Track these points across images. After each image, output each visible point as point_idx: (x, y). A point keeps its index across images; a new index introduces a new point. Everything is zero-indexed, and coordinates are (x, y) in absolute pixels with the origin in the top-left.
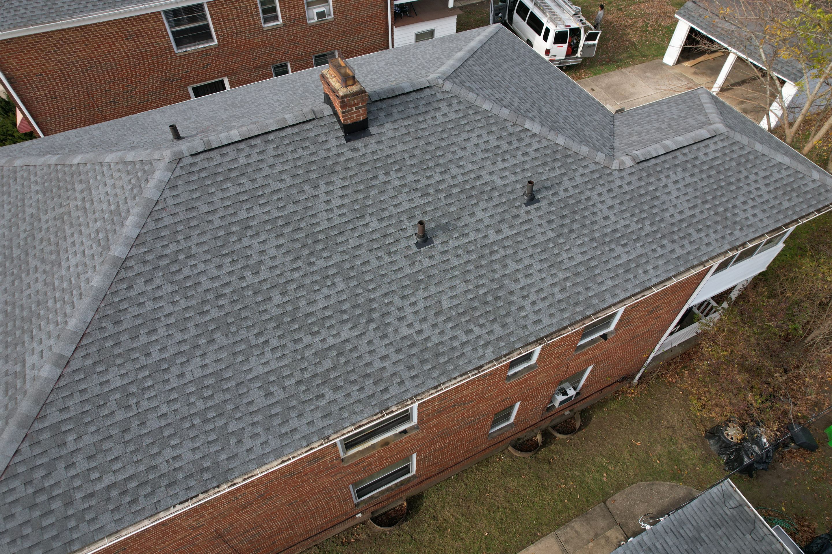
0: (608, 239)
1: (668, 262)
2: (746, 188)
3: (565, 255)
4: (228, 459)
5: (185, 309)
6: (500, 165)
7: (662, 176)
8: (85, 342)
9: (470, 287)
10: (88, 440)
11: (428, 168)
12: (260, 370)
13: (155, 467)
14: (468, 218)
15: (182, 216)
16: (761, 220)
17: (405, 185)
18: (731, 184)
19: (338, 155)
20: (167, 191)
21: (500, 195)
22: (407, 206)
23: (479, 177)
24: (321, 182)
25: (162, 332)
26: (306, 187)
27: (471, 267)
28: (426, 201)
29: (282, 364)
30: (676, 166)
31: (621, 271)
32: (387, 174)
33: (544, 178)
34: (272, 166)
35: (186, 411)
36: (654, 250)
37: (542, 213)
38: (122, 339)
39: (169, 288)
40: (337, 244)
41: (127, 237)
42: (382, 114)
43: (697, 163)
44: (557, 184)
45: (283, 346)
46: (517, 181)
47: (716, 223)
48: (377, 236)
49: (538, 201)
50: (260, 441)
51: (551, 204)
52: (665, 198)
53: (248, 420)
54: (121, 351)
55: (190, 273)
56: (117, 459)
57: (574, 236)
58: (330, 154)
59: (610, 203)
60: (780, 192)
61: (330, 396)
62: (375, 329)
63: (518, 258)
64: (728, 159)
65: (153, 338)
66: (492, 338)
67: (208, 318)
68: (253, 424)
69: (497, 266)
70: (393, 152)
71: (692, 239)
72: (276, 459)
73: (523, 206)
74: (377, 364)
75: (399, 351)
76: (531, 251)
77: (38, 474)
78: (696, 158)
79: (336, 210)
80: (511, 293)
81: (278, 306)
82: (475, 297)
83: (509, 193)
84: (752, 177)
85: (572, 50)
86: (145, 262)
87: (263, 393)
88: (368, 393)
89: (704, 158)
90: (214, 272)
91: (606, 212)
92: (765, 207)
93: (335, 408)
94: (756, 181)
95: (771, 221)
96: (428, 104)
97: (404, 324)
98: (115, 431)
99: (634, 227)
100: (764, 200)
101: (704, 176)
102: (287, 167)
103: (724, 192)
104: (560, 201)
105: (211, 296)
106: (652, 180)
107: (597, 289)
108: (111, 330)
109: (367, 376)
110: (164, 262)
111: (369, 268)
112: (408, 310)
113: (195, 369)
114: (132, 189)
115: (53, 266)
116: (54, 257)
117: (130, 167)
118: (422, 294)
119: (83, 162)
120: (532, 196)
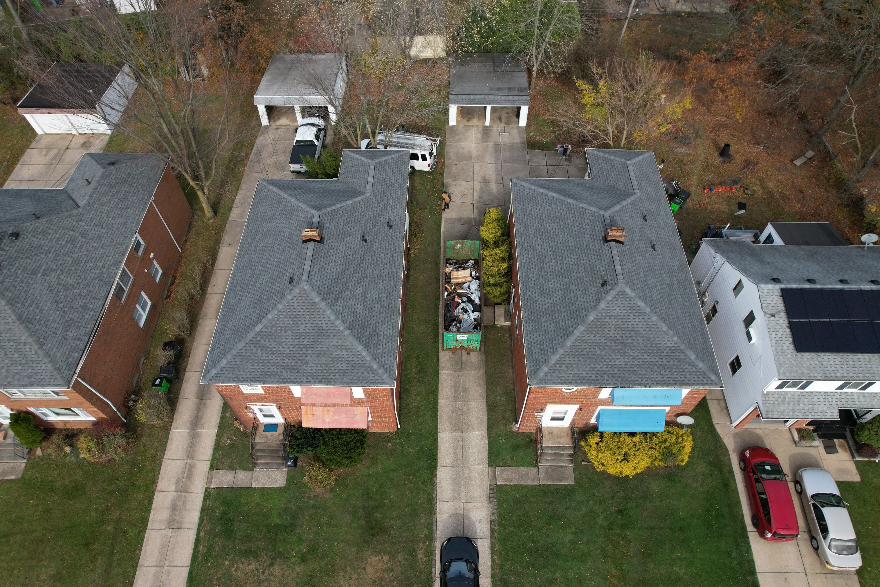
0: (658, 213)
3: (661, 224)
6: (635, 218)
7: (643, 188)
11: (634, 234)
14: (649, 236)
15: (641, 292)
19: (628, 250)
21: (643, 225)
22: (644, 246)
23: (638, 226)
25: (670, 313)
27: (662, 245)
31: (667, 217)
33: (640, 212)
34: (629, 265)
36: (662, 206)
46: (640, 219)
57: (656, 219)
59: (649, 205)
67: (667, 302)
73: (647, 222)
80: (669, 242)
82: (669, 249)
86: (652, 306)
96: (614, 220)
97: (674, 267)
102: (630, 262)
104: (647, 214)
105: (662, 299)
106: (643, 190)
110: (652, 302)
113: (679, 312)
114: (626, 300)
115: (636, 334)
116: (633, 333)
117: (614, 299)
118: (667, 258)
119: (595, 316)
120: (645, 219)
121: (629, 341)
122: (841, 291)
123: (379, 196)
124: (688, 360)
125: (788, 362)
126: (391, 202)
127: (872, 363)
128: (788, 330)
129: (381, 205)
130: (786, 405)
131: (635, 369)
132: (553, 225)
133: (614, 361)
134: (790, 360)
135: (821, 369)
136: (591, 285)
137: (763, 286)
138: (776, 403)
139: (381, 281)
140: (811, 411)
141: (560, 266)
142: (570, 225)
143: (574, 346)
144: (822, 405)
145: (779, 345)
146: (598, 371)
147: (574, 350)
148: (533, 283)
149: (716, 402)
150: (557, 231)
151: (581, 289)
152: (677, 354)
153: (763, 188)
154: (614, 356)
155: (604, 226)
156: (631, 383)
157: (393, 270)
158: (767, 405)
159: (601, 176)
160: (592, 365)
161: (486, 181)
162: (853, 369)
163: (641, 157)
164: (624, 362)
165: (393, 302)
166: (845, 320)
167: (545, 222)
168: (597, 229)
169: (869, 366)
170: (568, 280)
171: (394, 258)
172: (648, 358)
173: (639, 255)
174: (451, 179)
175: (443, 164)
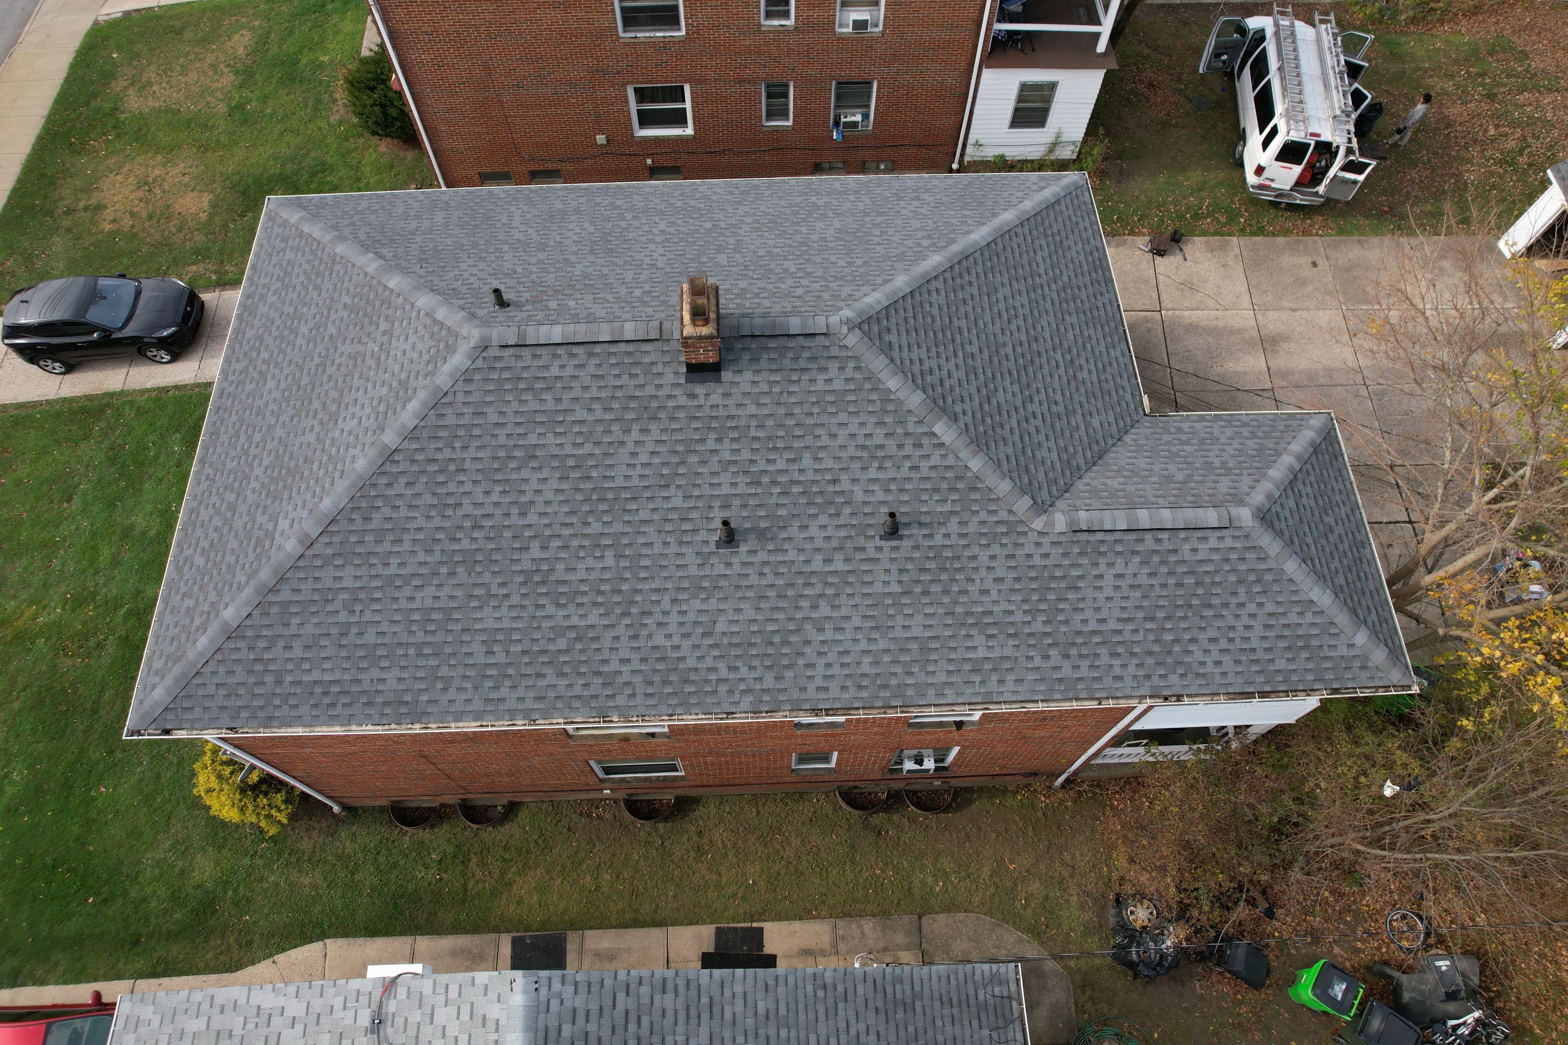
0: (971, 621)
1: (1042, 680)
2: (1231, 621)
3: (900, 620)
4: (428, 702)
5: (437, 528)
7: (1103, 561)
8: (332, 528)
9: (760, 617)
10: (309, 629)
11: (775, 448)
12: (490, 624)
13: (359, 681)
14: (796, 530)
15: (466, 420)
16: (1224, 674)
17: (735, 462)
18: (1210, 606)
19: (669, 397)
20: (460, 383)
21: (852, 514)
22: (726, 490)
23: (835, 481)
24: (636, 427)
25: (406, 546)
26: (615, 428)
27: (771, 593)
28: (753, 491)
29: (515, 625)
30: (1134, 553)
31: (967, 667)
32: (719, 440)
33: (924, 509)
34: (585, 388)
35: (404, 638)
36: (1030, 658)
37: (897, 556)
38: (367, 539)
39: (428, 499)
40: (625, 510)
41: (403, 426)
42: (747, 356)
43: (1173, 558)
44: (939, 523)
45: (523, 607)
46: (884, 503)
47: (1150, 653)
48: (674, 516)
49: (901, 538)
50: (465, 697)
51: (916, 547)
52: (1090, 593)
53: (460, 670)
54: (362, 550)
55: (455, 490)
56: (328, 658)
57: (925, 600)
58: (660, 393)
59: (1000, 573)
60: (1283, 644)
61: (551, 678)
62: (627, 626)
63: (837, 603)
64: (1227, 568)
65: (396, 549)
66: (758, 687)
67: (457, 547)
68: (464, 677)
69: (805, 604)
70: (738, 413)
71: (1097, 663)
72: (475, 720)
73: (877, 538)
74: (614, 666)
75: (644, 660)
76: (857, 600)
77: (261, 644)
78: (1175, 551)
79: (639, 467)
80: (807, 642)
81: (533, 560)
82: (760, 632)
83: (865, 514)
84: (1251, 608)
85: (1312, 177)
86: (413, 461)
87: (484, 649)
88: (592, 692)
89: (1187, 556)
90: (480, 498)
91: (988, 584)
92: (1243, 658)
93: (551, 694)
94: (1253, 616)
95: (1240, 680)
96: (813, 358)
98: (334, 631)
99: (1019, 617)
100: (1248, 646)
101: (1172, 581)
102: (603, 394)
103: (1190, 614)
104: (930, 547)
105: (467, 524)
106: (1084, 561)
107: (921, 678)
108: (359, 525)
109: (598, 674)
110: (433, 468)
111: (650, 552)
112: (674, 618)
113: (426, 598)
114: (428, 363)
115: (330, 420)
116: (335, 408)
117: (436, 329)
118: (698, 605)
119: (398, 291)
120: (893, 529)
124: (226, 599)
131: (243, 440)
132: (831, 232)
133: (274, 377)
141: (643, 239)
142: (817, 258)
146: (262, 341)
148: (607, 202)
150: (799, 237)
152: (251, 558)
154: (287, 372)
155: (770, 314)
159: (1167, 438)
161: (1268, 342)
164: (267, 404)
167: (850, 220)
170: (575, 249)
172: (260, 471)
173: (662, 449)
174: (1244, 253)
175: (1306, 233)
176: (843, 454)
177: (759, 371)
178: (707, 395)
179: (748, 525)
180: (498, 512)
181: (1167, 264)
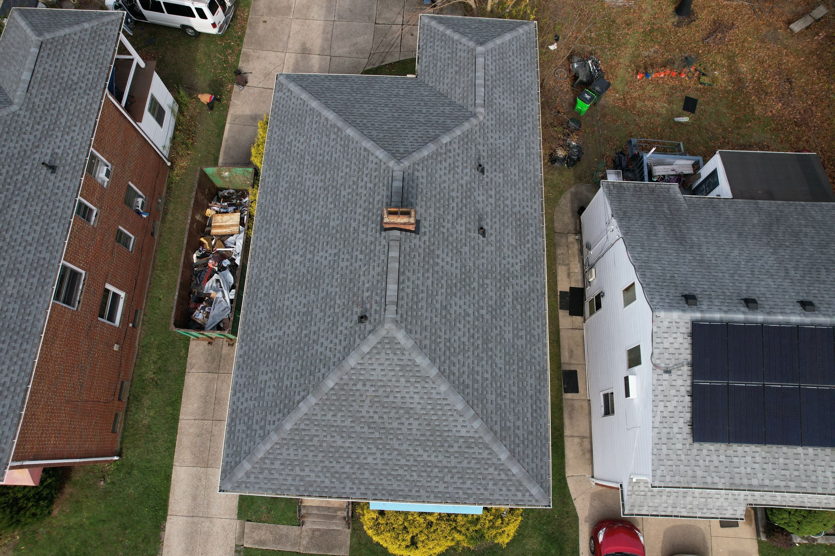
0: (513, 152)
2: (515, 68)
4: (539, 366)
5: (473, 354)
6: (459, 171)
7: (495, 101)
8: (471, 403)
9: (510, 227)
10: (511, 418)
11: (448, 205)
12: (511, 335)
13: (531, 396)
14: (479, 205)
15: (428, 335)
17: (452, 222)
18: (510, 73)
19: (424, 243)
20: (412, 336)
21: (474, 183)
22: (463, 229)
23: (462, 186)
25: (479, 369)
26: (436, 269)
27: (502, 221)
28: (464, 218)
29: (511, 325)
30: (492, 89)
31: (528, 158)
33: (474, 156)
34: (418, 279)
35: (515, 374)
36: (526, 136)
37: (490, 171)
39: (461, 357)
40: (469, 272)
41: (428, 365)
43: (494, 78)
44: (479, 152)
45: (505, 321)
46: (471, 170)
49: (484, 168)
50: (537, 350)
51: (487, 163)
52: (505, 109)
53: (528, 351)
54: (481, 390)
55: (458, 344)
56: (523, 409)
57: (506, 165)
58: (423, 247)
59: (497, 136)
60: (522, 55)
61: (531, 313)
62: (512, 279)
63: (506, 197)
64: (498, 62)
65: (481, 374)
66: (534, 234)
67: (481, 346)
68: (530, 349)
69: (506, 209)
70: (433, 216)
73: (483, 176)
74: (526, 287)
75: (525, 275)
76: (505, 190)
77: (517, 441)
79: (452, 262)
80: (519, 212)
81: (487, 314)
82: (516, 228)
83: (474, 178)
84: (511, 59)
86: (444, 362)
87: (520, 339)
88: (536, 297)
89: (493, 73)
90: (461, 333)
91: (501, 142)
93: (536, 314)
96: (413, 181)
97: (515, 266)
98: (512, 406)
100: (523, 65)
101: (501, 81)
102: (421, 271)
103: (512, 79)
104: (487, 158)
105: (472, 340)
106: (494, 107)
108: (470, 390)
110: (448, 353)
111: (486, 265)
113: (500, 362)
114: (395, 354)
115: (409, 413)
116: (402, 411)
117: (375, 351)
118: (505, 250)
119: (337, 380)
120: (481, 169)
121: (395, 425)
122: (798, 329)
123: (40, 110)
124: (495, 461)
125: (674, 457)
126: (63, 120)
127: (817, 462)
128: (688, 399)
129: (40, 128)
130: (664, 497)
131: (401, 472)
132: (316, 178)
133: (365, 458)
134: (679, 452)
135: (727, 470)
136: (343, 315)
137: (662, 314)
138: (649, 494)
139: (12, 280)
140: (701, 506)
141: (307, 265)
142: (340, 181)
143: (297, 429)
144: (722, 500)
145: (666, 425)
146: (336, 472)
147: (297, 438)
148: (265, 290)
149: (577, 440)
150: (318, 192)
151: (328, 320)
152: (476, 449)
153: (731, 72)
154: (365, 449)
155: (389, 194)
156: (390, 495)
157: (42, 256)
158: (634, 496)
159: (431, 71)
160: (327, 463)
161: (305, 51)
162: (783, 472)
163: (508, 37)
164: (382, 459)
165: (31, 318)
166: (789, 385)
167: (305, 171)
168: (377, 199)
169: (812, 467)
170: (313, 296)
171: (50, 231)
172: (425, 455)
173: (446, 250)
174: (252, 47)
175: (246, 20)
176: (452, 179)
177: (416, 204)
178: (425, 227)
179: (477, 223)
180: (467, 326)
181: (252, 81)
